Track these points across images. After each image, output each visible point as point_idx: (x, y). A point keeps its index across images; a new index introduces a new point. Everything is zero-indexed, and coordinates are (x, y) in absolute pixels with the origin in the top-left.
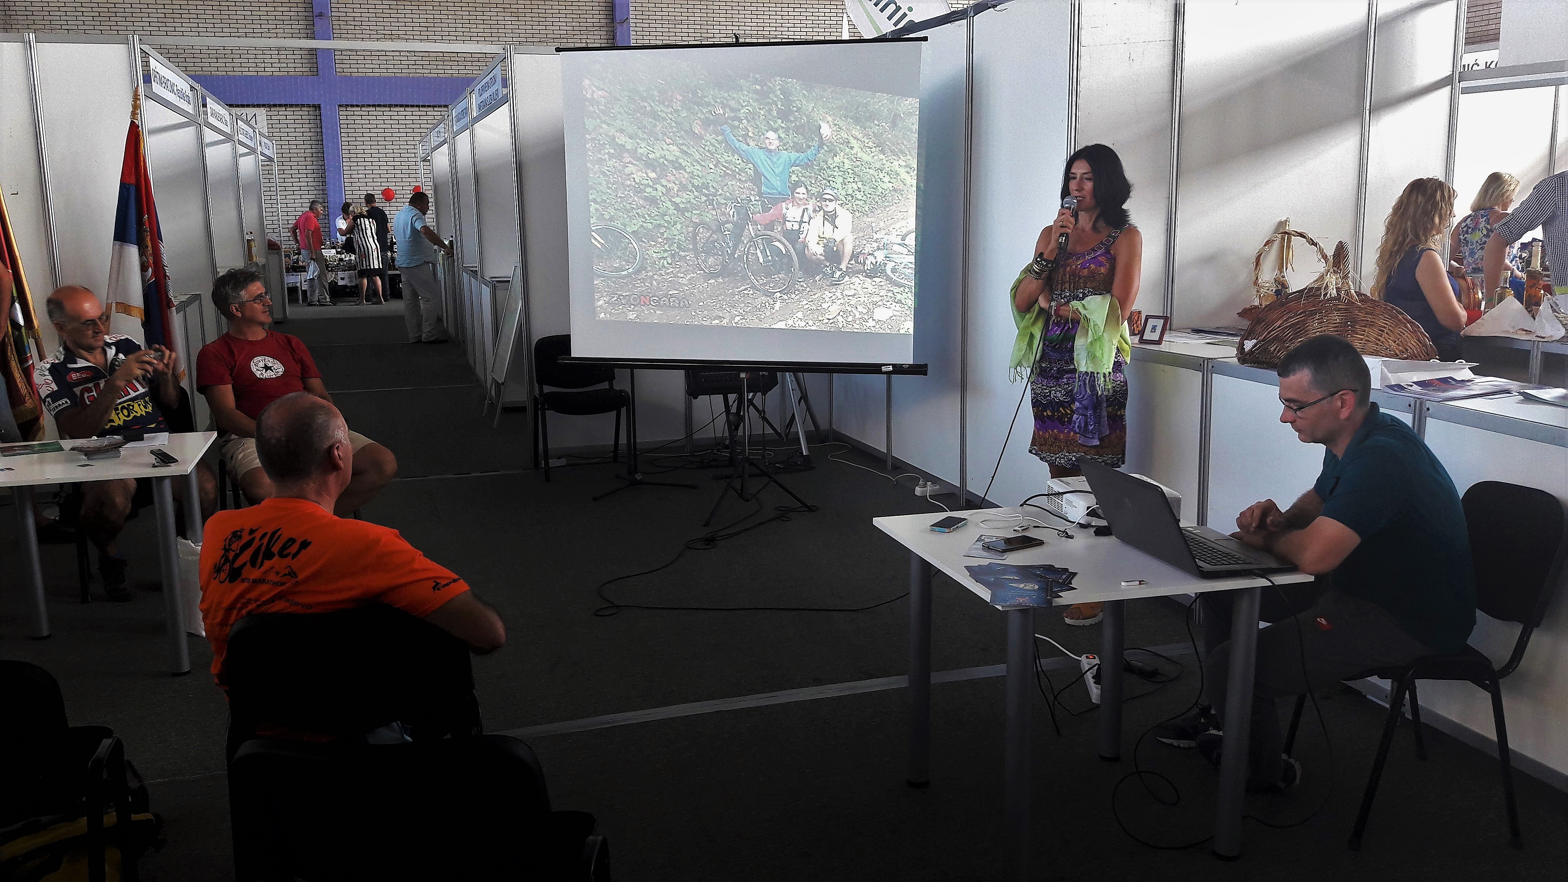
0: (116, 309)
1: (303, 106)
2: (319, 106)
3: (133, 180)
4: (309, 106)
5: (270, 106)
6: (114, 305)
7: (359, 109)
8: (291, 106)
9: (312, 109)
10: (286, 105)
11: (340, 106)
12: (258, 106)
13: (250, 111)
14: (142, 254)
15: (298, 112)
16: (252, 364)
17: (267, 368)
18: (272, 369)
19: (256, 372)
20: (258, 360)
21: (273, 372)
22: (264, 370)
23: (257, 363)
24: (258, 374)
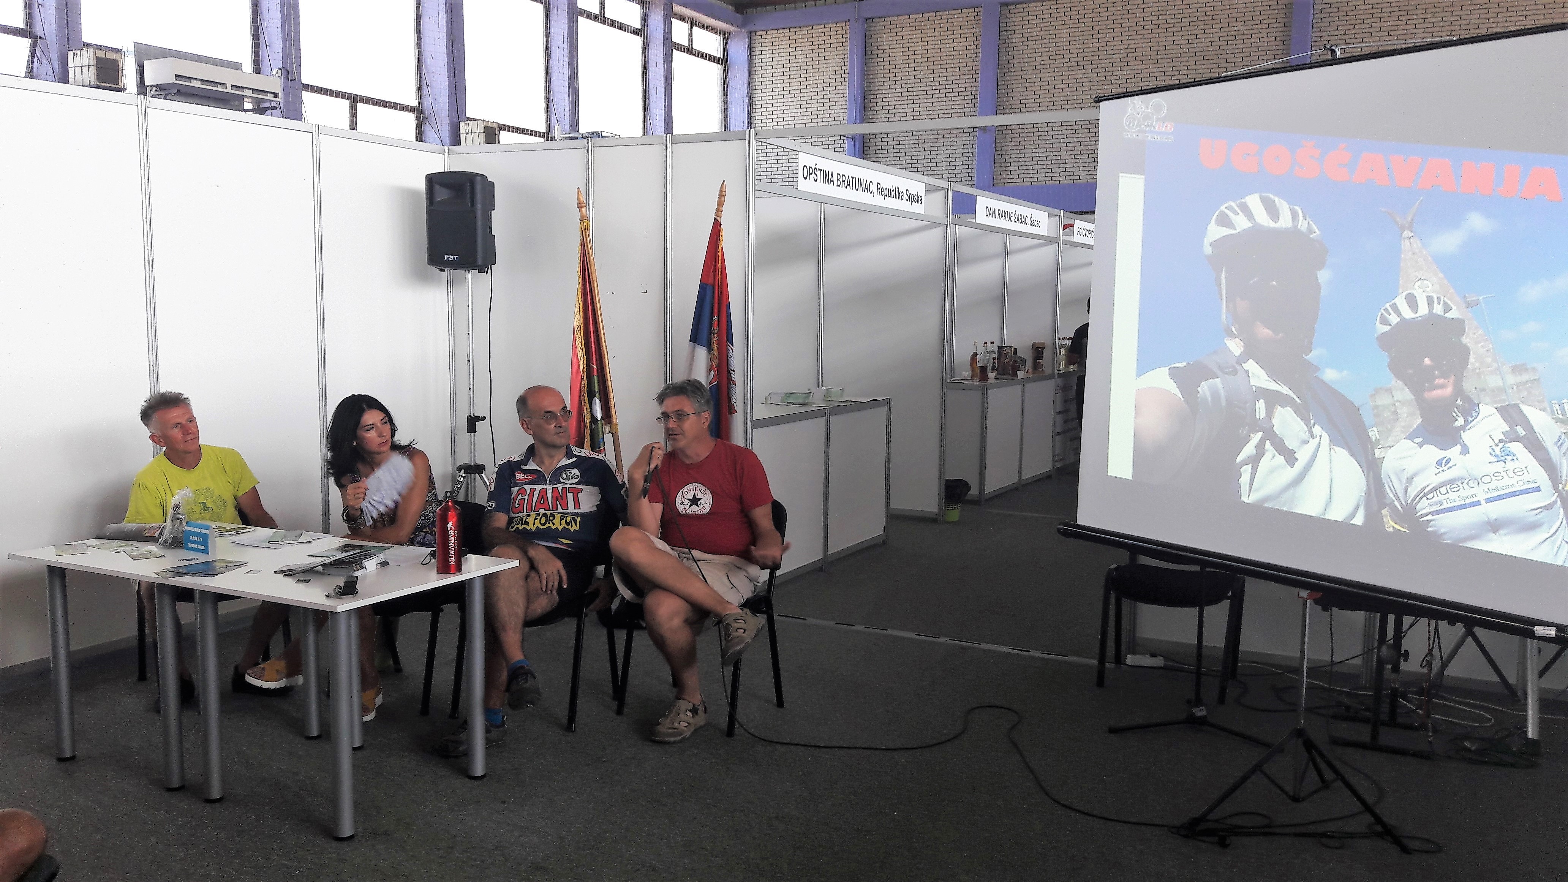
3: (711, 281)
16: (680, 493)
17: (694, 501)
18: (699, 503)
19: (679, 505)
20: (689, 489)
21: (698, 507)
22: (689, 504)
23: (686, 493)
24: (681, 508)
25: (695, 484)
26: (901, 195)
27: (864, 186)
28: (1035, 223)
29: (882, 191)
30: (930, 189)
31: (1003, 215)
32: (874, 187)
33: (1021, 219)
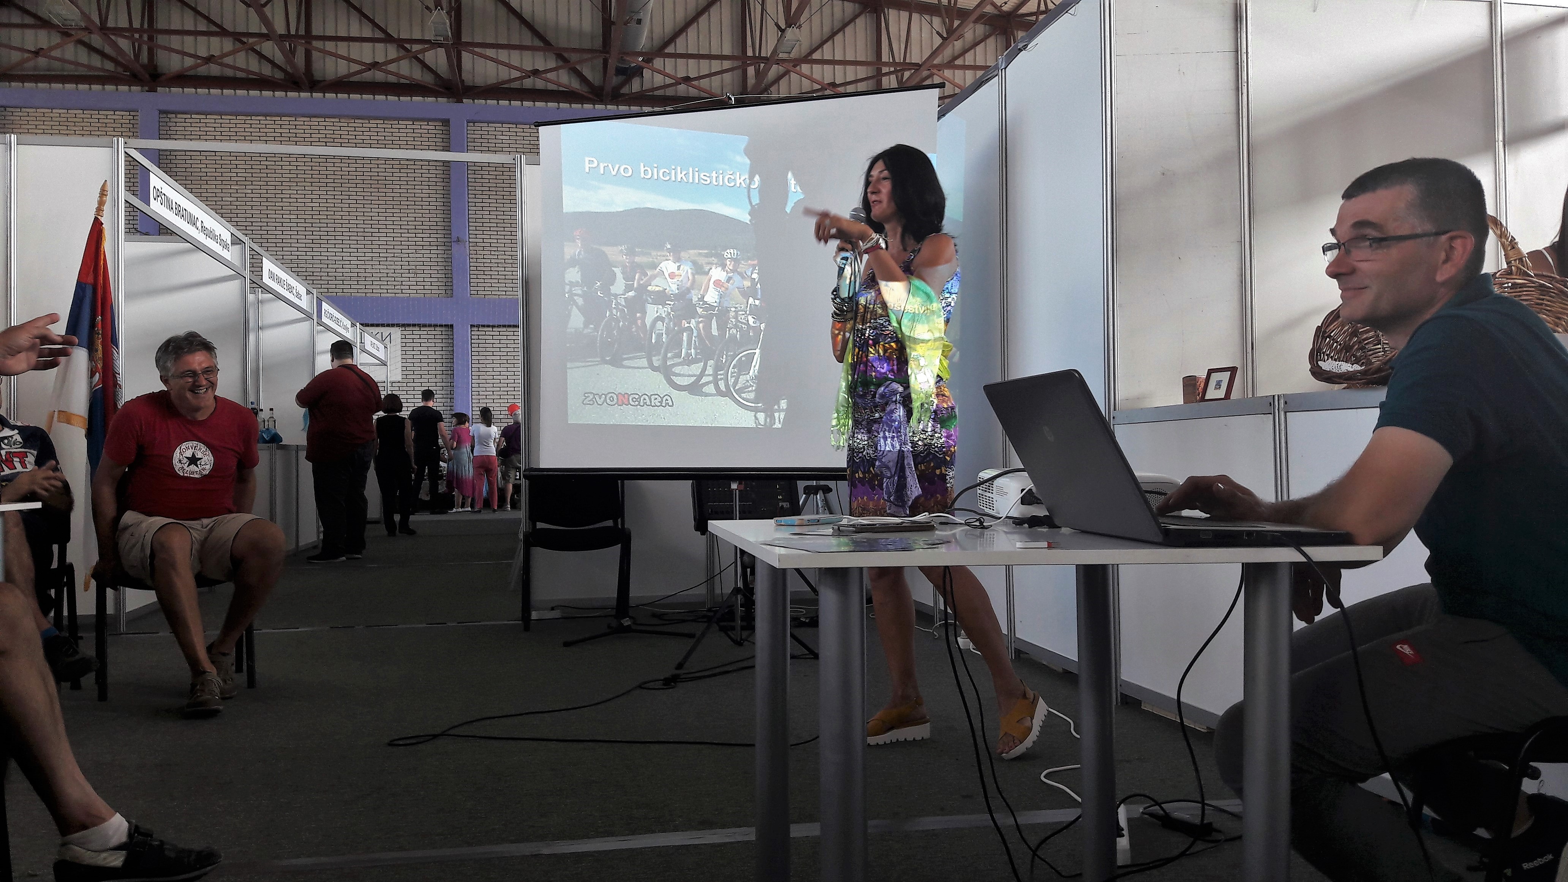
0: (59, 418)
1: (436, 326)
2: (452, 326)
3: (90, 279)
4: (441, 326)
5: (403, 325)
6: (56, 413)
7: (490, 329)
8: (425, 326)
9: (443, 329)
10: (419, 325)
11: (472, 326)
12: (393, 325)
13: (386, 331)
14: (91, 358)
15: (432, 331)
16: (178, 450)
17: (193, 460)
18: (198, 463)
19: (177, 464)
20: (187, 446)
21: (198, 467)
22: (188, 463)
23: (184, 450)
24: (177, 466)
25: (195, 442)
26: (216, 238)
27: (193, 221)
28: (299, 296)
29: (204, 229)
30: (236, 241)
31: (279, 281)
32: (199, 224)
33: (290, 289)
